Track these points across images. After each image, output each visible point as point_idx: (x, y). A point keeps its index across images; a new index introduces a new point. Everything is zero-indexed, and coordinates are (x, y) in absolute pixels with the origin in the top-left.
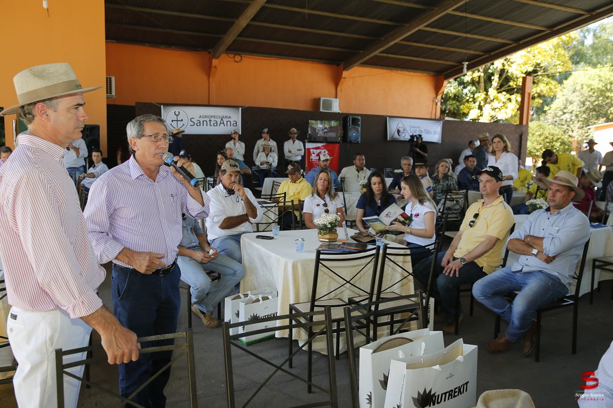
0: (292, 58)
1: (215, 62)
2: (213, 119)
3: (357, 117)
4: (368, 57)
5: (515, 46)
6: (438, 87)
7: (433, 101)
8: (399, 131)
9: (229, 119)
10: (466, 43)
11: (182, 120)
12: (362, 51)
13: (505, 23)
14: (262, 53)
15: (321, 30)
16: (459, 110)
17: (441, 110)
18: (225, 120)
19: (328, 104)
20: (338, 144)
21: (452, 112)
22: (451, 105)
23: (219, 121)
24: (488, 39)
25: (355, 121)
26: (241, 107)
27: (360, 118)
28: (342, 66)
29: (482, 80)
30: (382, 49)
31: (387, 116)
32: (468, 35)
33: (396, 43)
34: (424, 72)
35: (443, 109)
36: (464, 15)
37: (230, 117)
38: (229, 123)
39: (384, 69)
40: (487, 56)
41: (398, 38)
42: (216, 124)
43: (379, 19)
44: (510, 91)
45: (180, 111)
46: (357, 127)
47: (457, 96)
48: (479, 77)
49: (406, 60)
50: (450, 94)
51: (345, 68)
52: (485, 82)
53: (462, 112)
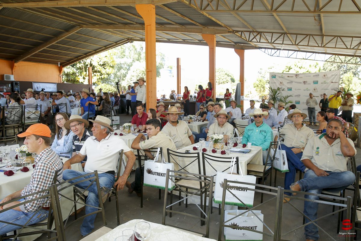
4: (25, 58)
5: (85, 56)
6: (60, 70)
7: (59, 76)
8: (37, 88)
10: (66, 55)
13: (77, 48)
16: (75, 79)
19: (9, 77)
24: (74, 53)
25: (16, 84)
27: (19, 82)
28: (13, 61)
29: (83, 67)
30: (31, 55)
31: (33, 82)
32: (65, 52)
33: (36, 53)
36: (60, 45)
46: (17, 86)
47: (74, 74)
48: (82, 66)
49: (43, 59)
50: (70, 73)
51: (15, 62)
52: (85, 68)
53: (76, 80)
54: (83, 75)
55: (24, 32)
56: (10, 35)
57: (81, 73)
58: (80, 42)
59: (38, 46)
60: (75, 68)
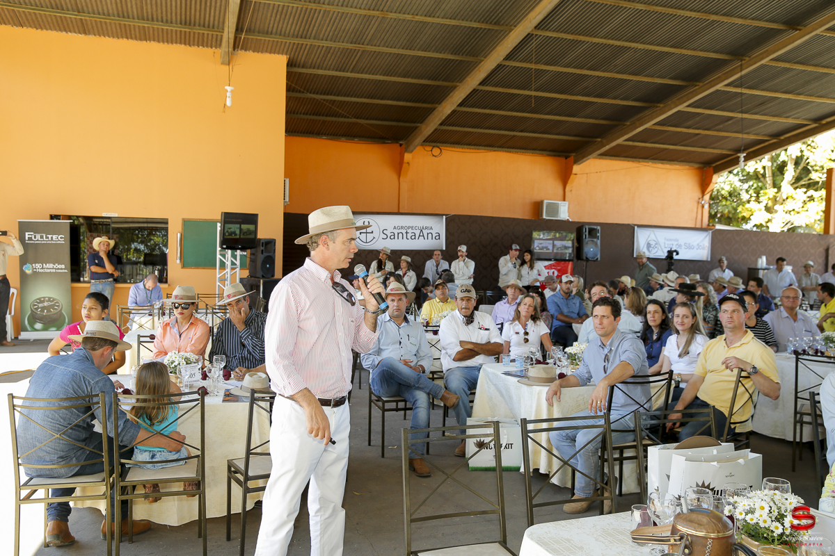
0: (506, 149)
1: (407, 156)
2: (410, 231)
3: (596, 227)
4: (607, 147)
6: (704, 184)
7: (698, 203)
8: (648, 245)
9: (431, 231)
10: (743, 126)
11: (372, 232)
12: (599, 140)
13: (799, 99)
14: (467, 145)
15: (546, 114)
16: (736, 213)
17: (710, 214)
18: (425, 232)
19: (554, 209)
20: (571, 263)
21: (726, 216)
22: (724, 208)
23: (417, 232)
24: (775, 119)
25: (592, 232)
26: (446, 215)
27: (599, 228)
28: (571, 159)
29: (768, 173)
30: (626, 137)
31: (635, 225)
32: (745, 116)
33: (647, 129)
34: (685, 163)
35: (713, 213)
36: (738, 90)
37: (431, 228)
38: (430, 235)
39: (629, 161)
40: (775, 141)
41: (649, 122)
42: (414, 237)
43: (622, 99)
44: (812, 185)
45: (370, 221)
46: (595, 240)
47: (733, 194)
48: (764, 168)
49: (659, 148)
50: (723, 192)
51: (576, 162)
52: (774, 175)
53: (740, 216)
54: (764, 199)
55: (636, 50)
56: (588, 69)
57: (758, 194)
58: (825, 70)
59: (658, 103)
60: (737, 174)
